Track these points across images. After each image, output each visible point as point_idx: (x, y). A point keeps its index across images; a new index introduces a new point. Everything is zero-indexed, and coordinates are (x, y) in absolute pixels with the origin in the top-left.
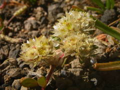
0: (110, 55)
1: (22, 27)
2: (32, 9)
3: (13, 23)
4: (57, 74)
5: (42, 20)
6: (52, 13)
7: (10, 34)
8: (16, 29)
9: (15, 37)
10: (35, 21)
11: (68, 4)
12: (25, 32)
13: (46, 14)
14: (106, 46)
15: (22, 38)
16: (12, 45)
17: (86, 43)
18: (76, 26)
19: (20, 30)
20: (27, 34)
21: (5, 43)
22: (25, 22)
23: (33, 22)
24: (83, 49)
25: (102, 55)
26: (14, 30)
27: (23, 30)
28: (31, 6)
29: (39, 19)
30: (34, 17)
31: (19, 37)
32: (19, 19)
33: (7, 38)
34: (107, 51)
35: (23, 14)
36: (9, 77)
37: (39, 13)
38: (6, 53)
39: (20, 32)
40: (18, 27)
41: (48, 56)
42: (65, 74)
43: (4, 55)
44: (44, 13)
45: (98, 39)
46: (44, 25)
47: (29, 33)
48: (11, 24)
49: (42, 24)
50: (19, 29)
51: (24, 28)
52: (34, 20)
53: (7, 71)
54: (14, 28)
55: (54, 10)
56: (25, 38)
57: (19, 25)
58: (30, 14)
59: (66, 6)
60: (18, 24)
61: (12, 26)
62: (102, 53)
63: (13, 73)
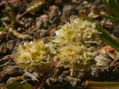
0: (114, 70)
1: (33, 24)
2: (47, 6)
3: (25, 18)
4: (53, 79)
5: (54, 20)
6: (66, 14)
7: (19, 29)
8: (26, 25)
9: (23, 33)
10: (47, 20)
11: (85, 6)
12: (34, 30)
13: (60, 13)
14: (112, 59)
15: (30, 35)
16: (19, 40)
17: (83, 56)
18: (77, 36)
19: (31, 26)
20: (35, 31)
21: (13, 38)
22: (37, 19)
23: (44, 20)
24: (79, 62)
25: (105, 68)
26: (25, 25)
27: (33, 27)
28: (48, 3)
29: (51, 18)
30: (48, 15)
31: (27, 34)
32: (32, 15)
33: (15, 33)
34: (111, 66)
35: (37, 10)
36: (6, 73)
37: (53, 12)
38: (11, 48)
39: (30, 29)
40: (29, 23)
41: (41, 62)
42: (61, 81)
43: (8, 49)
44: (58, 13)
45: (106, 49)
46: (55, 25)
47: (38, 31)
48: (23, 19)
49: (53, 23)
50: (29, 25)
51: (35, 24)
52: (46, 18)
53: (4, 67)
54: (25, 23)
55: (69, 10)
56: (32, 35)
57: (31, 21)
58: (44, 11)
59: (83, 8)
60: (30, 19)
61: (23, 21)
62: (106, 66)
63: (10, 71)
